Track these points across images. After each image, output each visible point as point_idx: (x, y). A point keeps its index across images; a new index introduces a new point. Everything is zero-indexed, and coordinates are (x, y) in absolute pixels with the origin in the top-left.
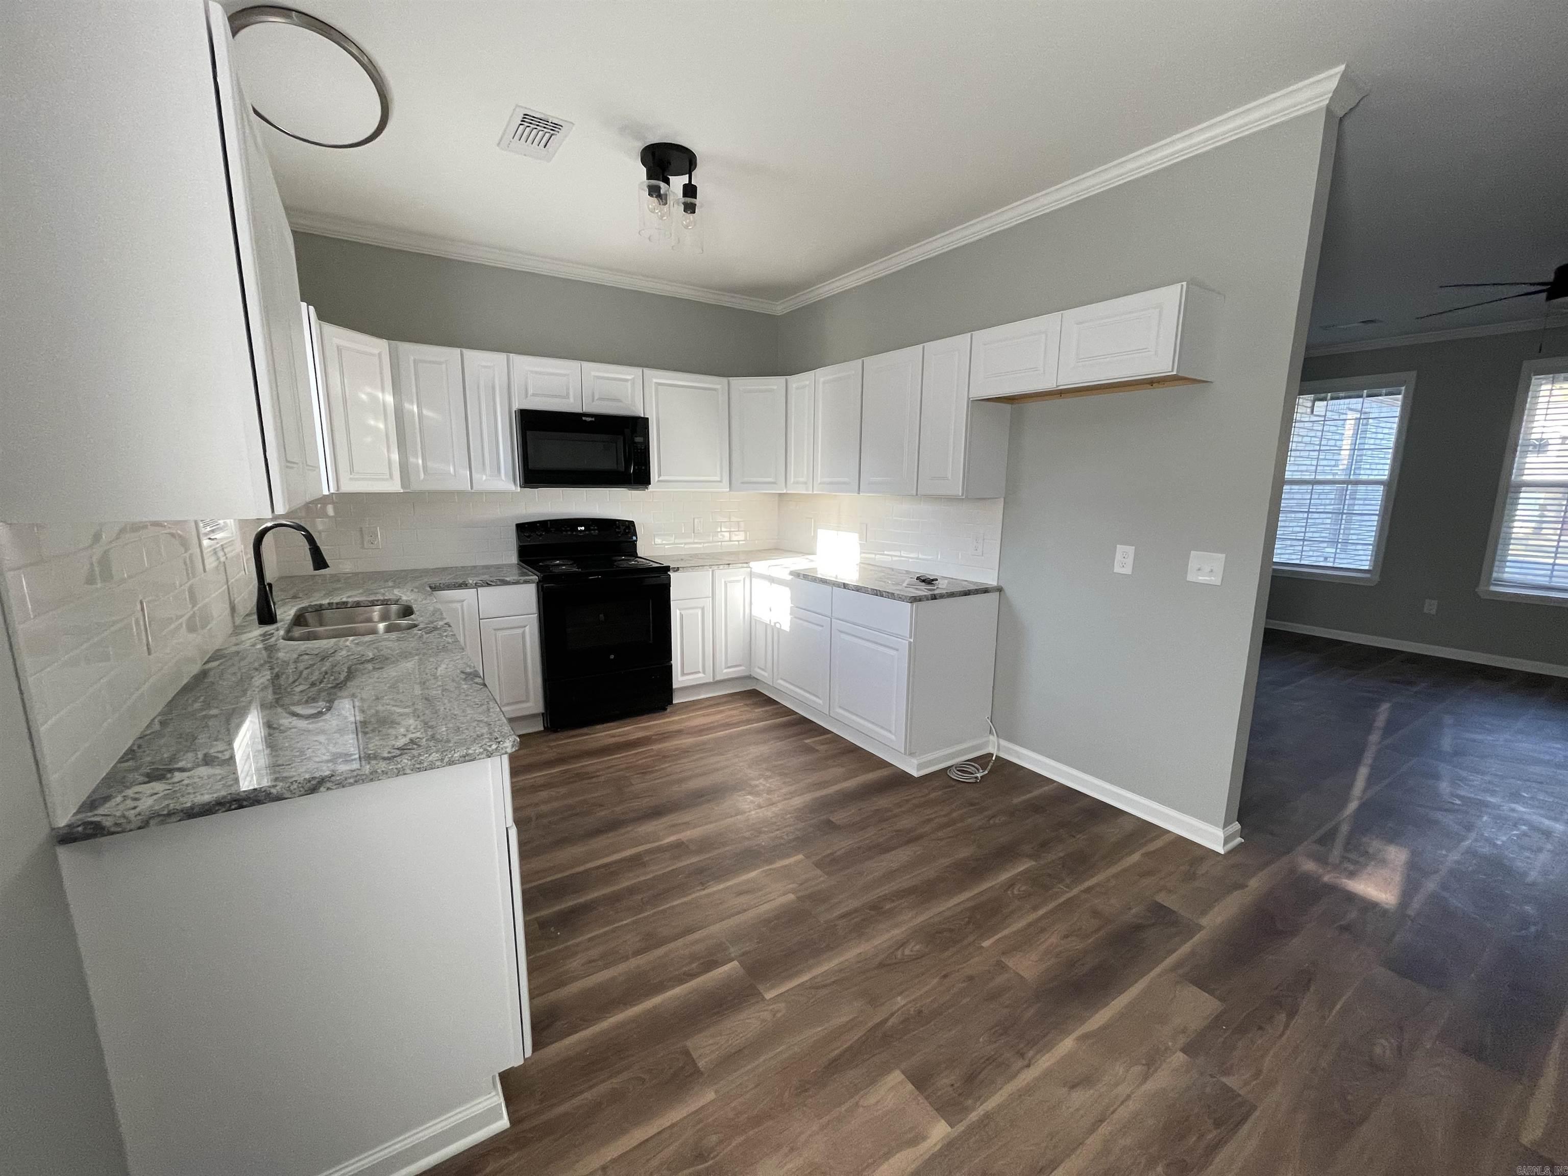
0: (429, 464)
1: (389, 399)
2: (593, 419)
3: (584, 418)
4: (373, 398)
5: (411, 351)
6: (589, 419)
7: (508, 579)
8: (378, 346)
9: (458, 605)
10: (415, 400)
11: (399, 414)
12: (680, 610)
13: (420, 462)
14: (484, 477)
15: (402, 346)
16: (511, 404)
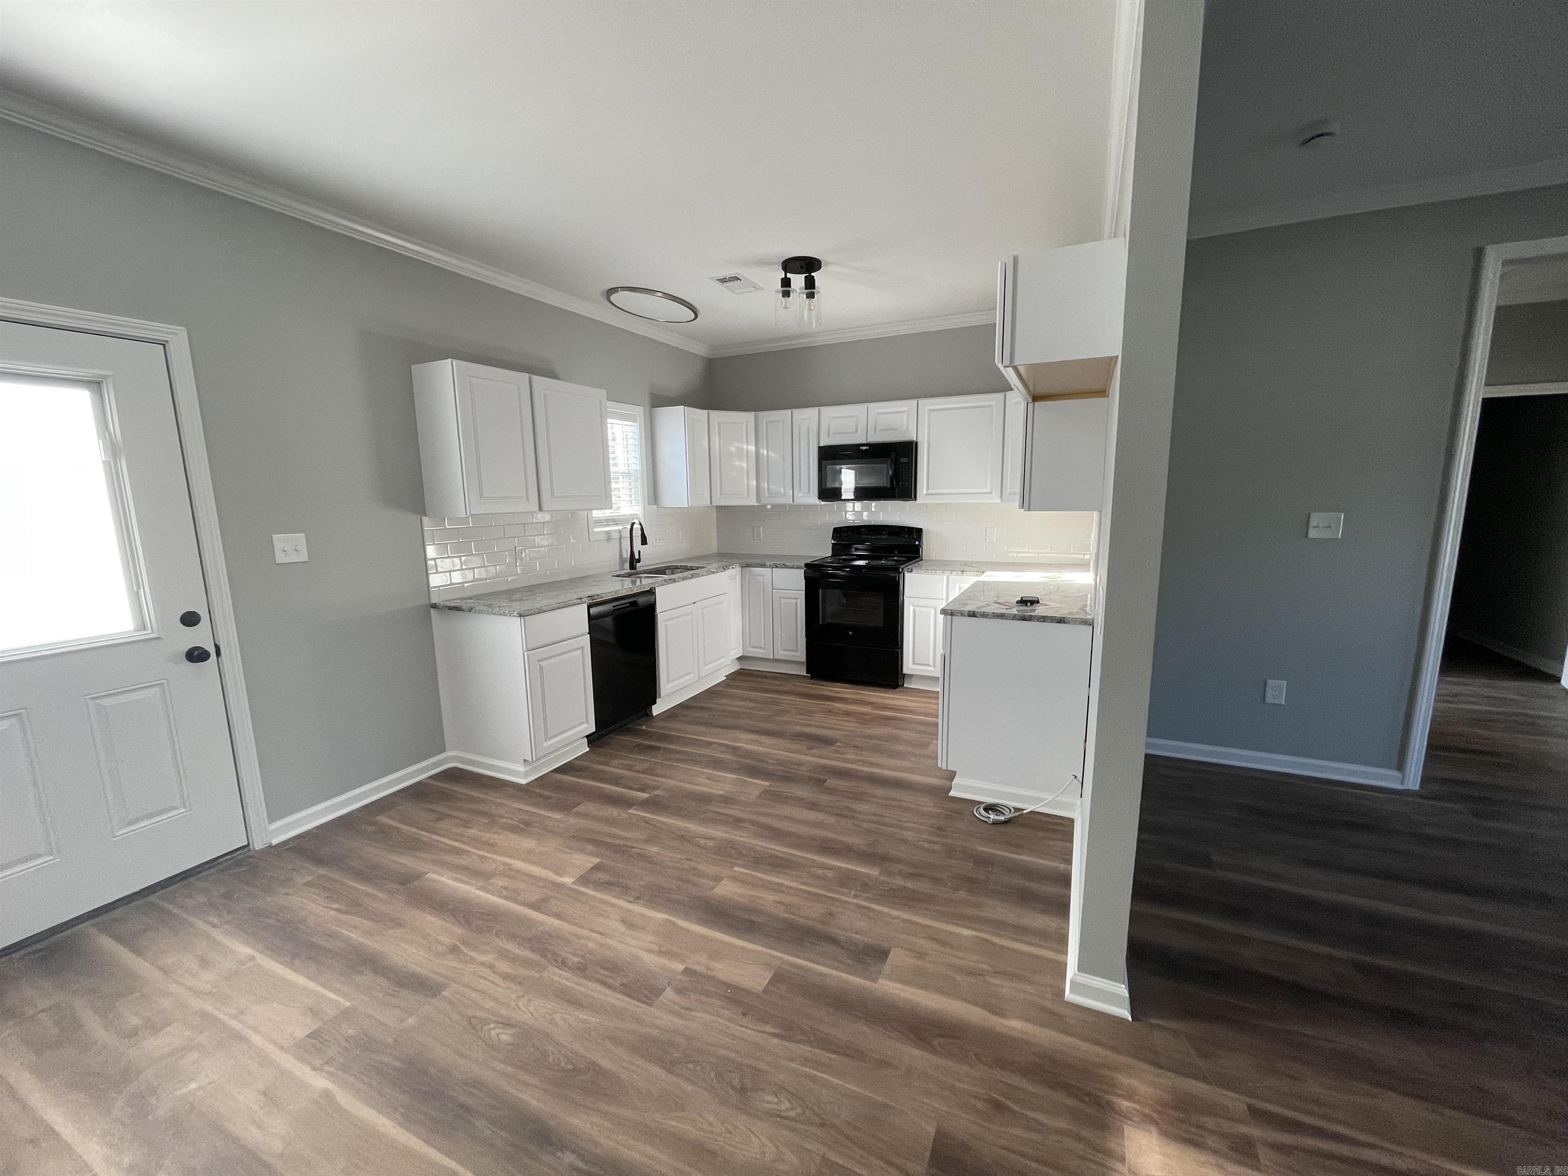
0: (771, 487)
1: (752, 448)
2: (868, 448)
3: (861, 448)
4: (740, 450)
5: (767, 416)
6: (864, 448)
7: (788, 564)
8: (747, 417)
9: (761, 578)
10: (765, 447)
11: (758, 455)
12: (914, 606)
13: (766, 485)
14: (800, 495)
15: (761, 414)
16: (819, 443)
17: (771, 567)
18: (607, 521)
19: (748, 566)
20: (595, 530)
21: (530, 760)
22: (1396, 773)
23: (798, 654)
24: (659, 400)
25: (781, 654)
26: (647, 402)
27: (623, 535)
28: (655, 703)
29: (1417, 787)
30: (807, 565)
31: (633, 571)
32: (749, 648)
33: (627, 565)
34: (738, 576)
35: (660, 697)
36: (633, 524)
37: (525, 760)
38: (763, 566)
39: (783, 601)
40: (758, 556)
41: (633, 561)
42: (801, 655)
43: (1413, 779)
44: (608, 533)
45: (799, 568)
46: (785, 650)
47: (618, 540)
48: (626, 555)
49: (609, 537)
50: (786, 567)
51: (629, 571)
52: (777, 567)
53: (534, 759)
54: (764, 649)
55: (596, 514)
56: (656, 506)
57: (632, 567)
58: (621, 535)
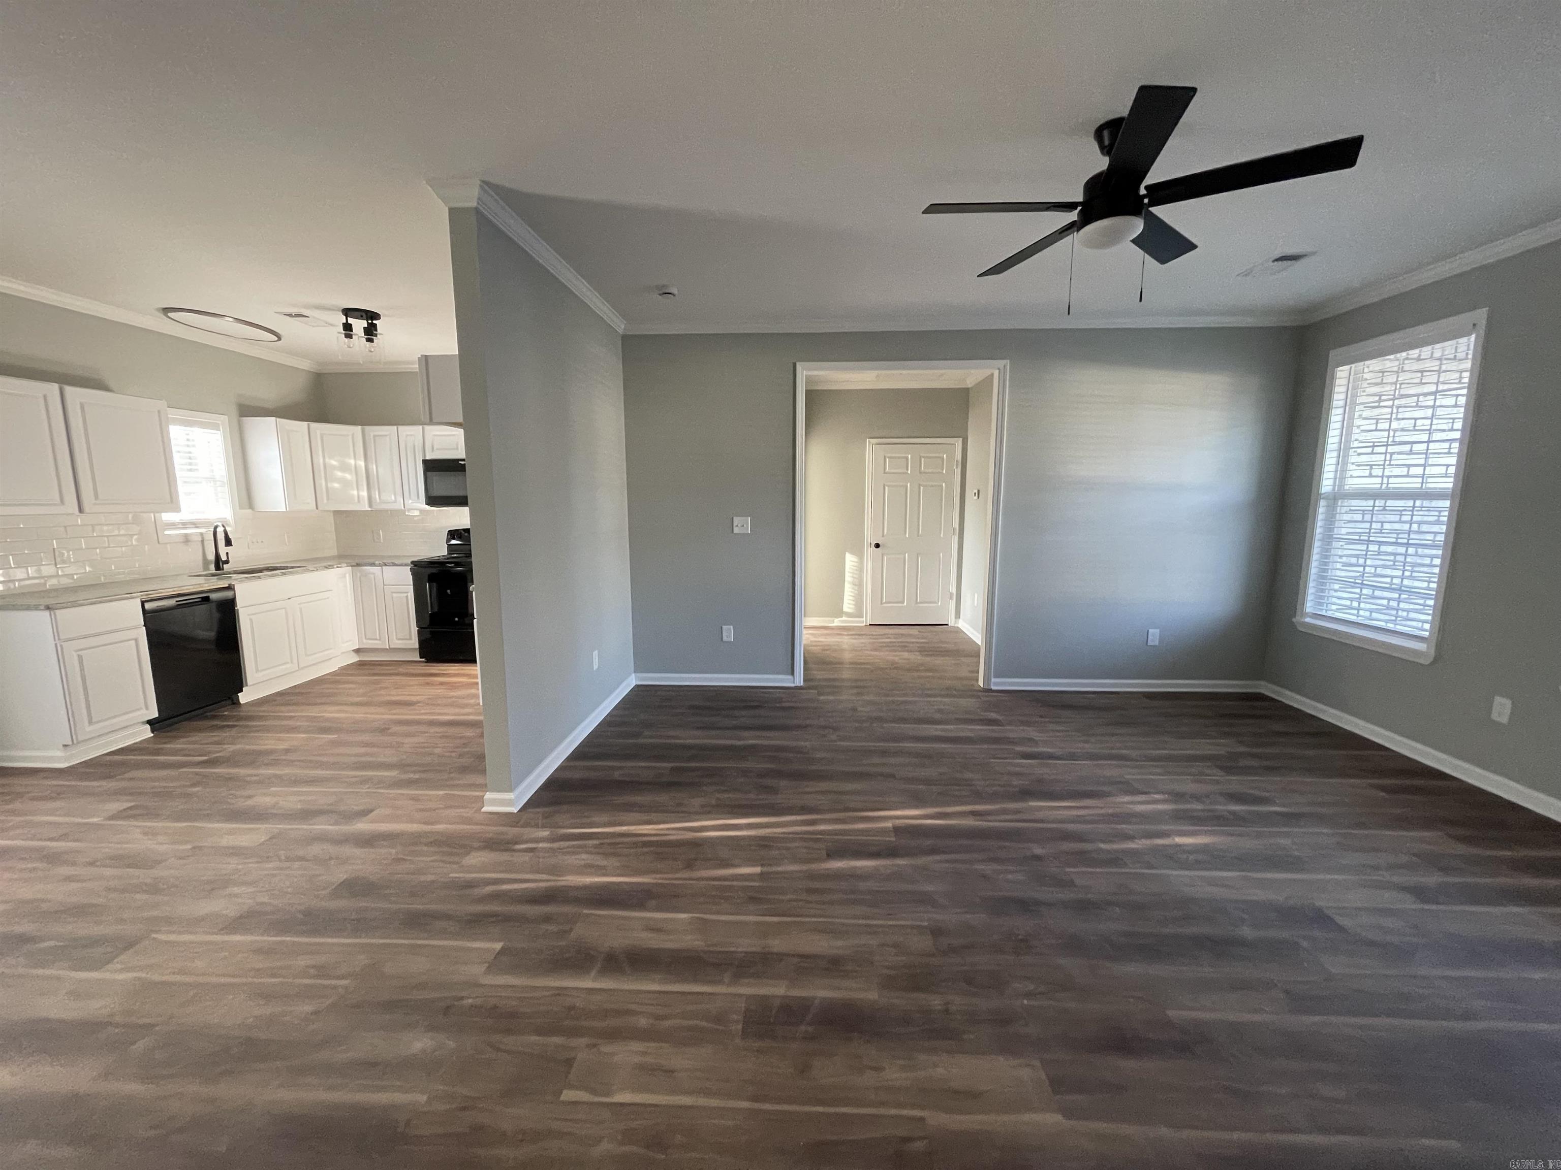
0: (382, 494)
1: (362, 464)
5: (374, 431)
7: (396, 563)
8: (356, 430)
9: (372, 575)
10: (374, 463)
13: (377, 493)
14: (410, 501)
15: (367, 428)
16: (425, 455)
17: (380, 565)
18: (183, 524)
19: (358, 565)
20: (167, 532)
21: (70, 743)
22: (790, 677)
23: (413, 641)
24: (248, 410)
25: (397, 643)
26: (234, 411)
27: (206, 537)
28: (242, 691)
29: (802, 684)
30: (412, 562)
31: (218, 572)
32: (365, 641)
33: (212, 567)
34: (347, 575)
35: (247, 685)
36: (216, 527)
37: (65, 746)
38: (373, 564)
39: (395, 595)
40: (369, 557)
41: (219, 563)
42: (414, 643)
43: (799, 681)
44: (186, 535)
45: (406, 565)
46: (399, 639)
47: (200, 544)
48: (211, 557)
49: (186, 539)
50: (394, 565)
51: (214, 571)
52: (386, 565)
53: (75, 742)
54: (380, 640)
55: (167, 517)
56: (250, 511)
57: (218, 567)
58: (203, 538)
